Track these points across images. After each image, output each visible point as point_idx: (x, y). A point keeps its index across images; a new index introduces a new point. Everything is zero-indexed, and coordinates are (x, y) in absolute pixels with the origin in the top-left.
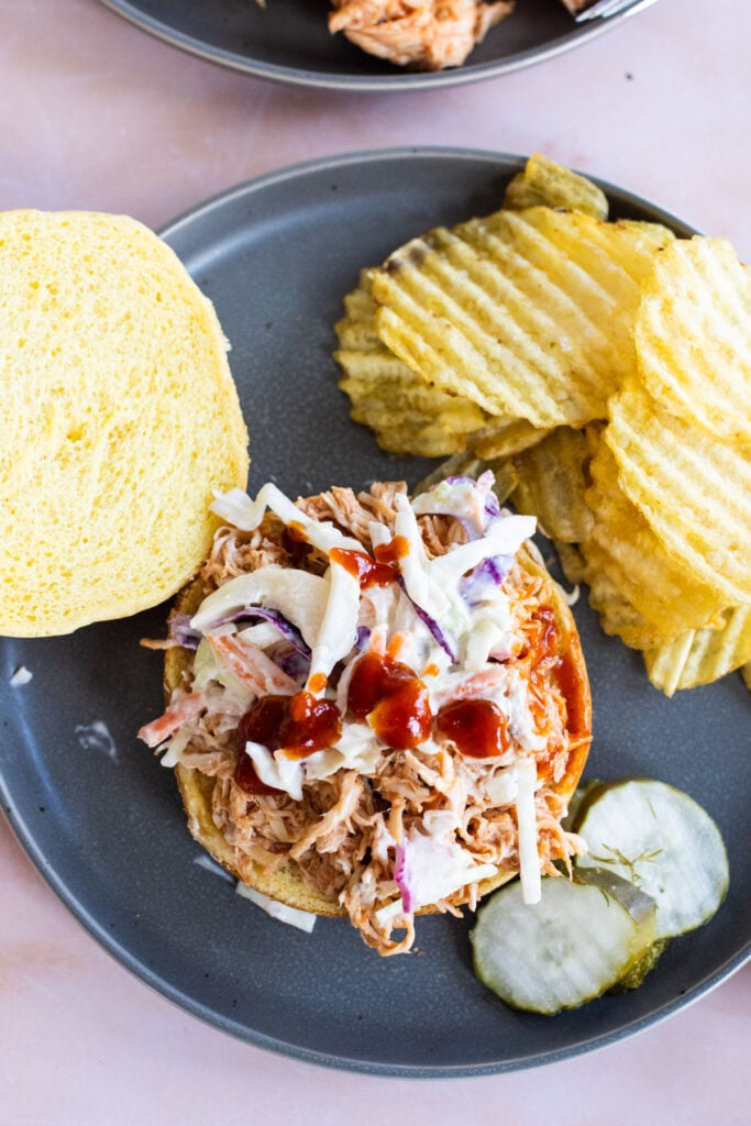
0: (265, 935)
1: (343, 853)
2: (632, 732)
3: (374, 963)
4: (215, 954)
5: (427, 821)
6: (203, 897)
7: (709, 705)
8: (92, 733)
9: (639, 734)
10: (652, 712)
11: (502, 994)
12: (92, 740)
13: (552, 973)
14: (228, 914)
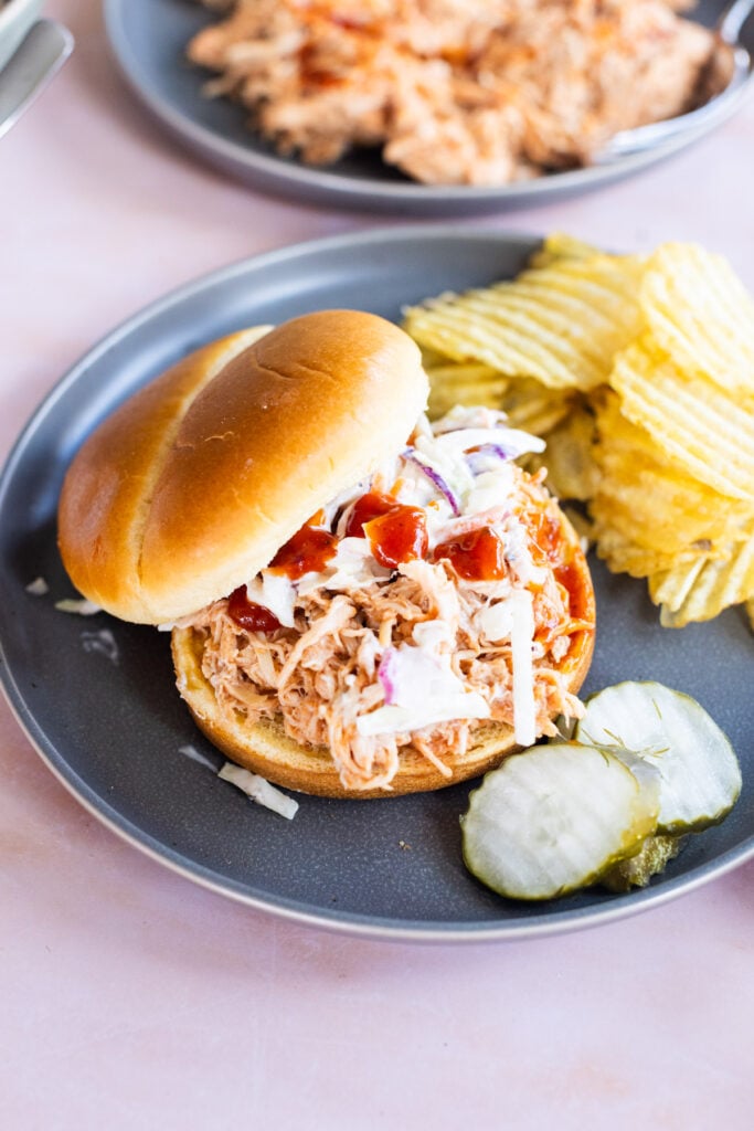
0: (243, 820)
1: (328, 669)
2: (640, 670)
3: (355, 854)
4: (187, 832)
5: (416, 634)
6: (183, 782)
7: (718, 652)
8: (98, 639)
9: (646, 672)
10: (659, 655)
11: (491, 883)
12: (96, 645)
13: (545, 853)
14: (207, 800)
